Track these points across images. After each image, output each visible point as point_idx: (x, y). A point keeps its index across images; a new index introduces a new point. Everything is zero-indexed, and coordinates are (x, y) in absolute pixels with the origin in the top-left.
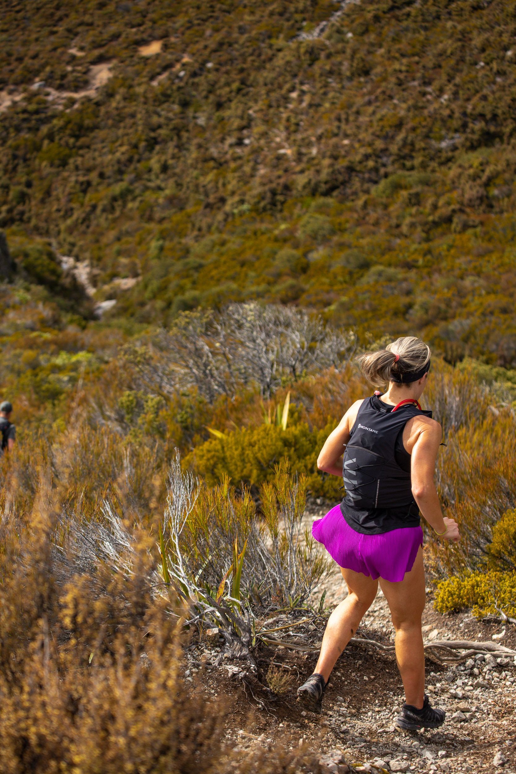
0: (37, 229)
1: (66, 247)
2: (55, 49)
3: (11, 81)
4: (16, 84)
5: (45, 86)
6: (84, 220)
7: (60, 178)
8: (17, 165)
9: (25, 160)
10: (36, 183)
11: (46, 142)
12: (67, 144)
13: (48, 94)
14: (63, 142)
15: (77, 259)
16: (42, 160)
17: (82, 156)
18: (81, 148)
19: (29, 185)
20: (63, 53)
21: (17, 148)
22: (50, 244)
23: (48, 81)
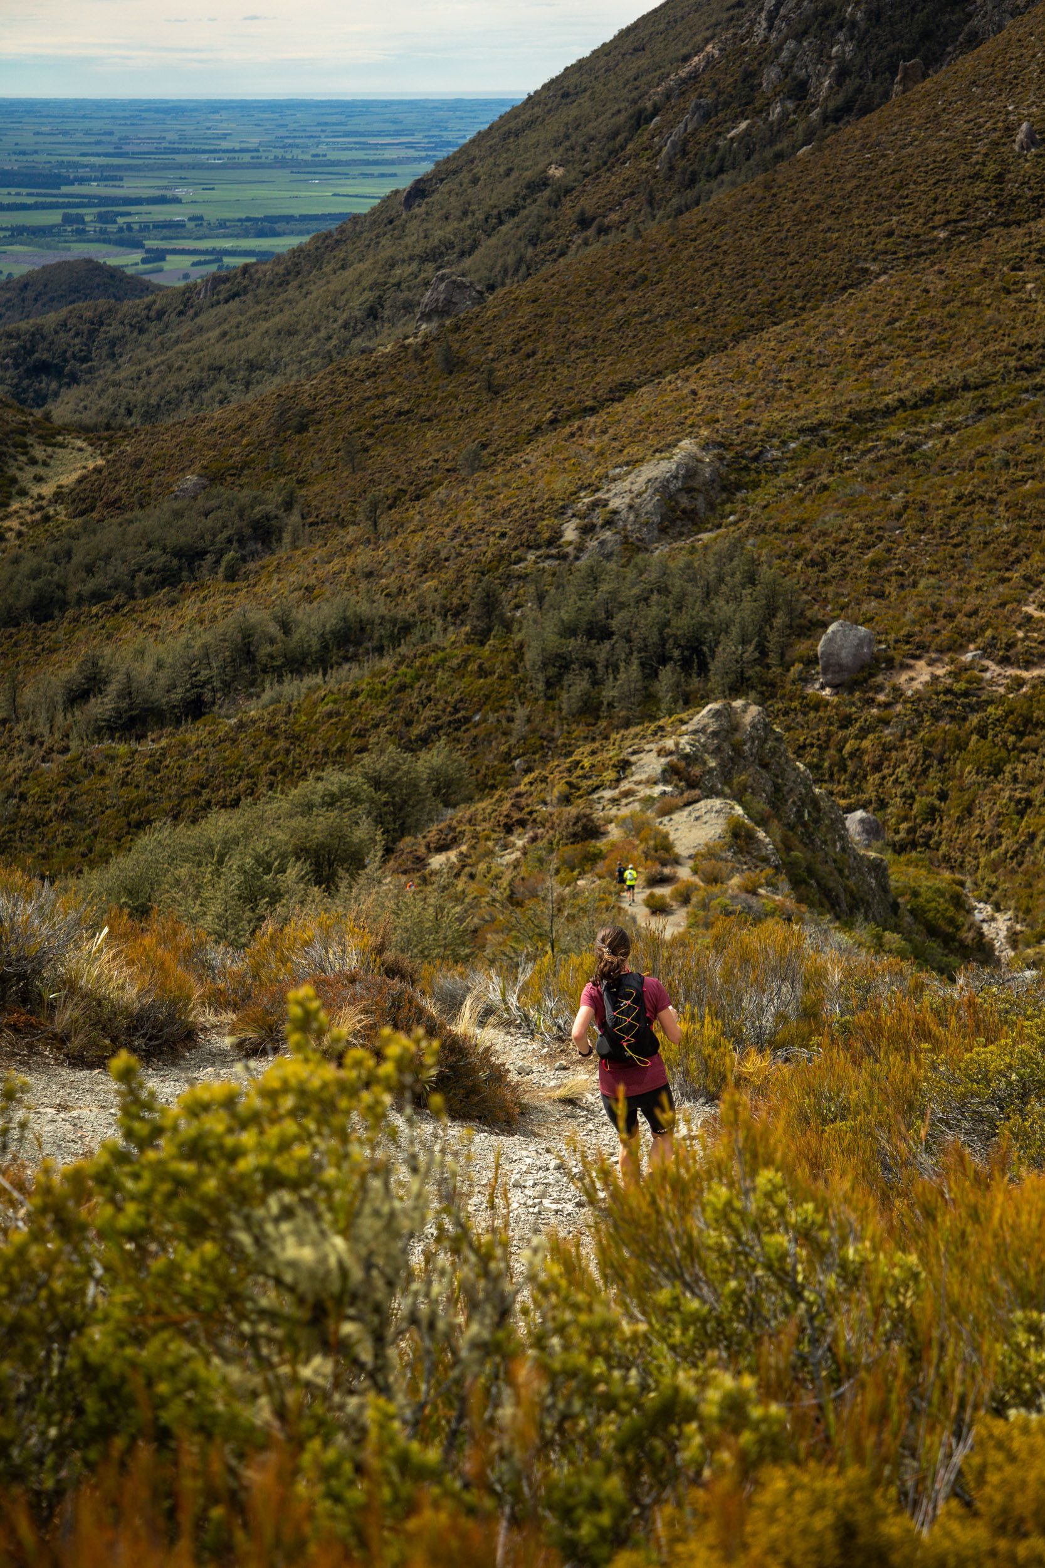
0: (946, 859)
1: (984, 889)
2: (1003, 605)
3: (933, 647)
4: (940, 651)
5: (982, 657)
6: (1016, 853)
7: (988, 791)
8: (929, 767)
9: (941, 761)
10: (953, 794)
11: (974, 737)
12: (1005, 744)
13: (985, 669)
14: (998, 740)
15: (997, 908)
16: (966, 762)
17: (1025, 762)
18: (1024, 750)
19: (943, 796)
20: (1013, 611)
21: (932, 742)
22: (962, 884)
23: (987, 651)
